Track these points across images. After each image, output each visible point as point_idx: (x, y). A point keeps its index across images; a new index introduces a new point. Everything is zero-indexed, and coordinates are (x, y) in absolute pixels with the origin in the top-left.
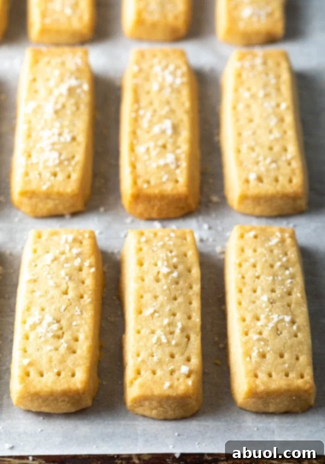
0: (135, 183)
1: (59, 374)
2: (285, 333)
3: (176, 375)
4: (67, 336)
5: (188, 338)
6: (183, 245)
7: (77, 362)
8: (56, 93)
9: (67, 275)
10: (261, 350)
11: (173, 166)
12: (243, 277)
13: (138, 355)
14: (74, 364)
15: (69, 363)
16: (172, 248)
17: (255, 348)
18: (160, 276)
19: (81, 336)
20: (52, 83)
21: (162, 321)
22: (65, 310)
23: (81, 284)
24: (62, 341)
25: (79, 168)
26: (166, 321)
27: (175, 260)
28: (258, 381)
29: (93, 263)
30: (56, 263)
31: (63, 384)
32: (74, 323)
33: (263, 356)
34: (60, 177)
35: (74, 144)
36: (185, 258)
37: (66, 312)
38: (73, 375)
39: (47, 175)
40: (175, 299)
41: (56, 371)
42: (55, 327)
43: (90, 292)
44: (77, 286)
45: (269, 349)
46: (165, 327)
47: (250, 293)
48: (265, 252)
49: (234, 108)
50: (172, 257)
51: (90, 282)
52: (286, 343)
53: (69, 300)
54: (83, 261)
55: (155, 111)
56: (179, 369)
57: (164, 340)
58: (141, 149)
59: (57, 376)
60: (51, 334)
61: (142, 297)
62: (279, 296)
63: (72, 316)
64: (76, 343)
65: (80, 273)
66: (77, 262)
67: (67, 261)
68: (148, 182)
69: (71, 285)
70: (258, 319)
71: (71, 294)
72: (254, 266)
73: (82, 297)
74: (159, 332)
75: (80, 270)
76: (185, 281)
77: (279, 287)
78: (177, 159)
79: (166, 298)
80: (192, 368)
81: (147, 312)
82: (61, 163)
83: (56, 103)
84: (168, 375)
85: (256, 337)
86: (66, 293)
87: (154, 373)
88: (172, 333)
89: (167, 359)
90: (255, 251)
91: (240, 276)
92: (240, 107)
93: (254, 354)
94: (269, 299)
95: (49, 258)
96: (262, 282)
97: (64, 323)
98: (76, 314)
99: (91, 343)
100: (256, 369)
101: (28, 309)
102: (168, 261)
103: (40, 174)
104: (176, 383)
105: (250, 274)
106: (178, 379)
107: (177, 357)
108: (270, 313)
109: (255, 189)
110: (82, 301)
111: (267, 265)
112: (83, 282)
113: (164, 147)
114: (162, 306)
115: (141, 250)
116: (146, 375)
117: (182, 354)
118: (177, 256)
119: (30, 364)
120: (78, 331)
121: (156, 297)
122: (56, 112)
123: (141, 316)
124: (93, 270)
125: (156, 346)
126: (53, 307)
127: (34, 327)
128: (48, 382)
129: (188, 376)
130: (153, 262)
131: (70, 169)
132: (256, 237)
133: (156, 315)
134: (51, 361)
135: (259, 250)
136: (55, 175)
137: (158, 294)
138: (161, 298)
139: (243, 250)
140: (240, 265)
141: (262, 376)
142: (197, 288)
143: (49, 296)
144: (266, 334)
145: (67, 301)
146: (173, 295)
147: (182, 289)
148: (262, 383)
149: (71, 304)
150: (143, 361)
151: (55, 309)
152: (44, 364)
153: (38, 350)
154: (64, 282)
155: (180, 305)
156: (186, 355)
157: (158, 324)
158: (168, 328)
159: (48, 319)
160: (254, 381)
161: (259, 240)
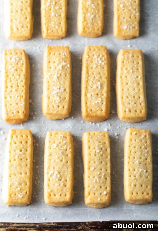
0: (87, 111)
1: (61, 195)
2: (143, 176)
3: (102, 195)
4: (63, 180)
5: (106, 179)
6: (104, 139)
8: (58, 69)
9: (62, 153)
10: (135, 184)
11: (100, 104)
12: (131, 152)
13: (89, 187)
14: (66, 191)
15: (64, 190)
16: (100, 140)
17: (133, 183)
18: (96, 153)
19: (68, 179)
20: (56, 64)
21: (97, 173)
22: (62, 168)
23: (67, 157)
24: (61, 181)
25: (67, 103)
26: (98, 173)
27: (101, 146)
28: (133, 196)
29: (71, 147)
30: (57, 147)
31: (62, 199)
32: (65, 174)
33: (135, 186)
34: (61, 107)
35: (65, 92)
36: (105, 144)
37: (62, 169)
38: (66, 195)
39: (55, 106)
40: (101, 163)
41: (60, 194)
42: (59, 176)
43: (70, 160)
44: (66, 157)
45: (137, 183)
46: (98, 175)
47: (132, 158)
48: (139, 141)
49: (121, 77)
50: (100, 145)
51: (70, 155)
52: (143, 181)
53: (63, 164)
54: (67, 146)
55: (94, 77)
56: (103, 192)
57: (98, 181)
58: (89, 95)
59: (60, 196)
60: (57, 179)
61: (90, 162)
62: (143, 160)
63: (64, 170)
64: (66, 182)
65: (66, 151)
66: (65, 147)
67: (61, 146)
68: (91, 110)
69: (63, 157)
70: (135, 170)
71: (64, 161)
72: (135, 147)
73: (67, 162)
74: (96, 177)
75: (66, 150)
76: (105, 155)
77: (143, 157)
78: (102, 101)
79: (98, 163)
80: (108, 192)
81: (92, 169)
82: (60, 101)
83: (58, 73)
84: (99, 195)
85: (133, 178)
86: (62, 161)
87: (95, 194)
88: (100, 177)
89: (99, 189)
90: (135, 141)
91: (129, 151)
92: (123, 77)
93: (132, 185)
94: (139, 162)
95: (55, 145)
96: (137, 154)
97: (62, 173)
98: (66, 169)
100: (133, 191)
101: (49, 168)
102: (99, 146)
103: (53, 106)
104: (102, 198)
105: (133, 151)
106: (103, 196)
107: (102, 187)
108: (139, 168)
109: (128, 115)
110: (67, 163)
111: (139, 147)
112: (67, 156)
113: (97, 94)
114: (97, 166)
115: (89, 141)
116: (92, 194)
117: (104, 186)
118: (102, 144)
119: (51, 191)
120: (67, 177)
121: (95, 162)
122: (58, 78)
123: (90, 170)
124: (71, 150)
125: (95, 183)
126: (58, 167)
127: (51, 176)
128: (57, 198)
129: (106, 195)
130: (94, 147)
131: (64, 104)
132: (136, 134)
133: (95, 170)
134: (58, 190)
135: (137, 140)
136: (59, 107)
137: (95, 161)
138: (96, 163)
139: (131, 140)
140: (130, 147)
141: (134, 193)
142: (109, 157)
143: (56, 162)
144: (137, 176)
145: (62, 164)
146: (101, 161)
147: (104, 158)
148: (134, 196)
149: (64, 165)
150: (91, 189)
152: (56, 191)
153: (53, 185)
154: (61, 156)
155: (103, 165)
156: (105, 186)
157: (96, 174)
158: (99, 176)
159: (56, 172)
160: (132, 196)
161: (137, 136)
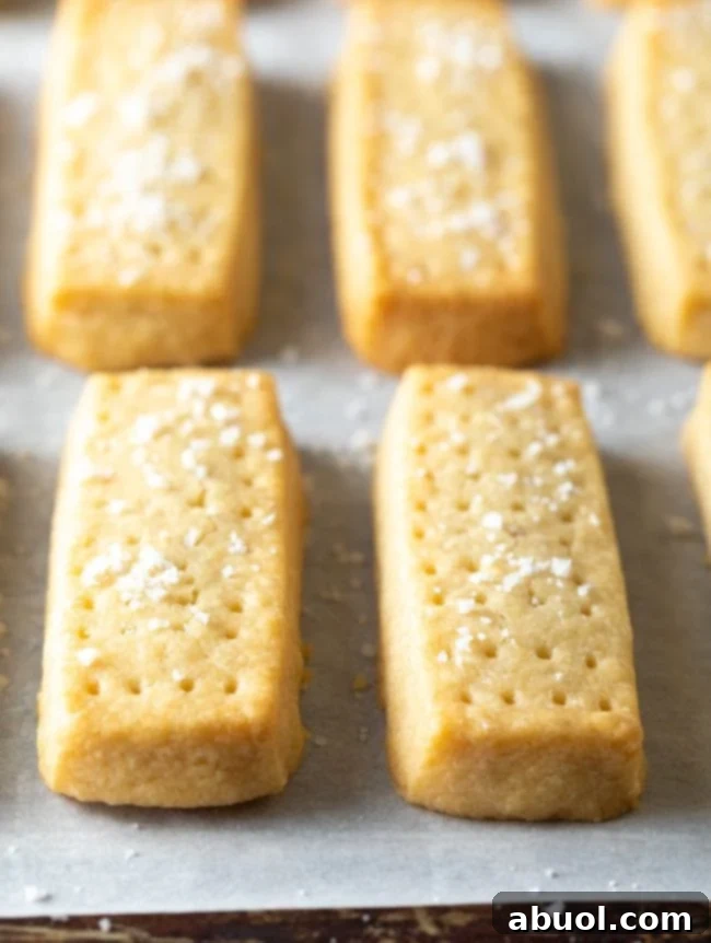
1: (187, 686)
4: (209, 598)
7: (240, 659)
9: (199, 462)
10: (481, 637)
12: (430, 477)
14: (230, 663)
15: (218, 659)
17: (463, 631)
19: (251, 600)
22: (198, 543)
23: (241, 486)
24: (194, 609)
28: (472, 712)
29: (277, 441)
30: (166, 439)
31: (201, 710)
32: (227, 571)
34: (171, 255)
35: (208, 188)
37: (202, 547)
38: (231, 689)
39: (133, 251)
41: (178, 676)
42: (172, 576)
43: (271, 504)
44: (233, 490)
45: (504, 634)
47: (449, 511)
48: (496, 423)
51: (268, 480)
52: (554, 624)
53: (209, 518)
54: (245, 435)
58: (396, 199)
59: (182, 692)
60: (157, 594)
62: (536, 520)
63: (221, 555)
64: (235, 615)
65: (240, 461)
66: (230, 437)
67: (199, 434)
68: (424, 268)
69: (214, 488)
70: (472, 568)
71: (213, 508)
72: (463, 451)
73: (246, 514)
75: (239, 455)
77: (534, 500)
82: (172, 226)
86: (200, 503)
90: (466, 419)
91: (420, 474)
93: (462, 646)
96: (486, 487)
97: (197, 569)
98: (232, 550)
99: (281, 616)
100: (467, 682)
101: (89, 542)
105: (449, 470)
108: (510, 556)
110: (248, 524)
111: (502, 451)
112: (248, 483)
119: (99, 665)
120: (240, 588)
124: (275, 454)
126: (163, 535)
127: (107, 580)
128: (155, 707)
131: (199, 238)
132: (468, 391)
134: (161, 654)
135: (478, 418)
136: (155, 250)
139: (429, 418)
140: (422, 451)
141: (484, 699)
143: (149, 511)
144: (495, 601)
145: (203, 522)
148: (485, 716)
149: (215, 529)
151: (169, 540)
152: (140, 660)
153: (122, 630)
154: (193, 480)
159: (150, 556)
160: (459, 711)
161: (477, 397)
